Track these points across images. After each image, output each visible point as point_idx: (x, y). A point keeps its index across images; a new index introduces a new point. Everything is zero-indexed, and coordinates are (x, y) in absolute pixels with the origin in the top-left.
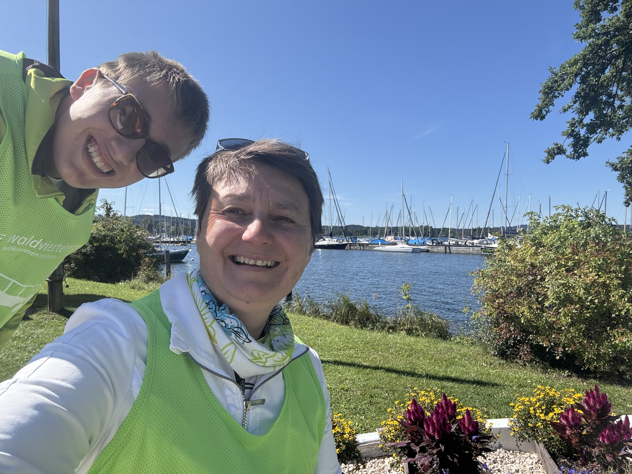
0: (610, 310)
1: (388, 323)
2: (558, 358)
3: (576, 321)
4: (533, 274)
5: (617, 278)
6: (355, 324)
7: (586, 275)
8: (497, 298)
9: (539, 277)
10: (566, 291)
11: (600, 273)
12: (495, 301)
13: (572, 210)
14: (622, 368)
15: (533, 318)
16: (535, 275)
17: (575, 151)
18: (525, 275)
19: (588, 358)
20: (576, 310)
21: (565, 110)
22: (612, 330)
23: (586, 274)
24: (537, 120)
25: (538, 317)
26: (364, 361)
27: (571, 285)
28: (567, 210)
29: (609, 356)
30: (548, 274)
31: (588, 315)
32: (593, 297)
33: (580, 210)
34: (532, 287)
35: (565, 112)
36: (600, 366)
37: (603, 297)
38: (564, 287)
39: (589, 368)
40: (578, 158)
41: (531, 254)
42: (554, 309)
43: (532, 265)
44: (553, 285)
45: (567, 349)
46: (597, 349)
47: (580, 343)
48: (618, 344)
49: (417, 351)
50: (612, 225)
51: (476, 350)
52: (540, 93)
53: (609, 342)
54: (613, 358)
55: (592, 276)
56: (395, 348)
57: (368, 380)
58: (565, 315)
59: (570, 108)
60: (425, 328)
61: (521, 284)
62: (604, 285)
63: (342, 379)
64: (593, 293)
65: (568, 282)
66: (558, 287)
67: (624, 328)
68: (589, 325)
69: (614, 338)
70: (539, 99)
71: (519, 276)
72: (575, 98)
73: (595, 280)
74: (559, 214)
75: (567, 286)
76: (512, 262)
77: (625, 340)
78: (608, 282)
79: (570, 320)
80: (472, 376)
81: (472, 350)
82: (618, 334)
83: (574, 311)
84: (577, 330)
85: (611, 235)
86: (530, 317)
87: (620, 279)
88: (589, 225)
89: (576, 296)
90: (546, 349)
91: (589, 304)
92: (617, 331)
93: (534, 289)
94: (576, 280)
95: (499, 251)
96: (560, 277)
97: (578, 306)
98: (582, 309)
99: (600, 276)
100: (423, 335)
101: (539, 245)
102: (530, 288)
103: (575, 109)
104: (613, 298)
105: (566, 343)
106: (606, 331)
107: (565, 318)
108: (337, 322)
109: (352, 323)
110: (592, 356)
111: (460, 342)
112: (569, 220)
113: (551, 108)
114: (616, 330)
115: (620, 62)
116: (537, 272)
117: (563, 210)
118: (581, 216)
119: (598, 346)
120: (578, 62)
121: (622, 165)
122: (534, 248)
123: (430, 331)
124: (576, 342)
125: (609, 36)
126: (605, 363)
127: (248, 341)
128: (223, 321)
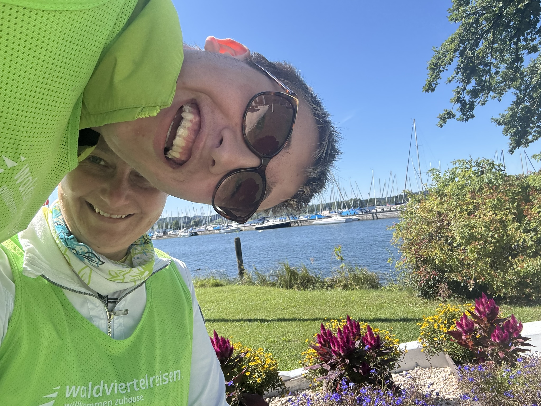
0: (509, 243)
1: (326, 282)
2: (471, 289)
3: (482, 255)
4: (440, 220)
6: (298, 287)
7: (485, 215)
8: (413, 245)
9: (446, 223)
11: (496, 212)
12: (411, 248)
14: (528, 291)
15: (445, 259)
16: (442, 221)
17: (464, 114)
18: (434, 222)
19: (497, 286)
20: (480, 245)
21: (450, 81)
22: (514, 259)
23: (485, 213)
24: (429, 92)
25: (450, 257)
26: (305, 316)
27: (473, 225)
28: (462, 163)
29: (514, 282)
30: (453, 219)
31: (491, 248)
32: (493, 233)
33: (472, 161)
34: (441, 231)
35: (450, 82)
36: (508, 292)
37: (502, 232)
38: (467, 228)
39: (499, 295)
40: (467, 119)
41: (437, 204)
42: (462, 247)
43: (440, 214)
45: (478, 281)
46: (503, 277)
47: (488, 274)
48: (521, 270)
49: (351, 301)
50: (501, 170)
51: (403, 294)
52: (427, 69)
53: (512, 270)
54: (518, 283)
55: (490, 215)
56: (332, 302)
57: (308, 330)
58: (472, 252)
59: (453, 79)
61: (431, 230)
62: (502, 222)
63: (285, 332)
64: (492, 229)
65: (470, 223)
67: (523, 256)
68: (493, 258)
69: (516, 266)
70: (428, 74)
71: (429, 224)
72: (457, 70)
74: (456, 168)
75: (470, 226)
76: (422, 213)
77: (525, 266)
78: (504, 218)
79: (476, 255)
80: (399, 315)
81: (399, 295)
82: (519, 262)
83: (479, 247)
84: (484, 263)
85: (501, 178)
86: (443, 257)
87: (514, 214)
88: (483, 172)
89: (479, 234)
90: (460, 284)
91: (490, 239)
92: (519, 259)
93: (443, 233)
94: (477, 220)
96: (463, 220)
97: (481, 242)
98: (485, 245)
100: (358, 288)
101: (443, 196)
102: (440, 233)
103: (458, 80)
104: (511, 232)
105: (476, 276)
106: (509, 261)
107: (472, 253)
108: (282, 287)
109: (295, 286)
110: (500, 284)
111: (389, 290)
113: (438, 81)
114: (517, 258)
115: (490, 36)
116: (444, 218)
117: (459, 164)
118: (475, 166)
119: (504, 274)
120: (455, 40)
121: (504, 119)
122: (439, 199)
123: (363, 284)
124: (484, 273)
125: (478, 15)
126: (512, 289)
127: (101, 263)
128: (74, 249)
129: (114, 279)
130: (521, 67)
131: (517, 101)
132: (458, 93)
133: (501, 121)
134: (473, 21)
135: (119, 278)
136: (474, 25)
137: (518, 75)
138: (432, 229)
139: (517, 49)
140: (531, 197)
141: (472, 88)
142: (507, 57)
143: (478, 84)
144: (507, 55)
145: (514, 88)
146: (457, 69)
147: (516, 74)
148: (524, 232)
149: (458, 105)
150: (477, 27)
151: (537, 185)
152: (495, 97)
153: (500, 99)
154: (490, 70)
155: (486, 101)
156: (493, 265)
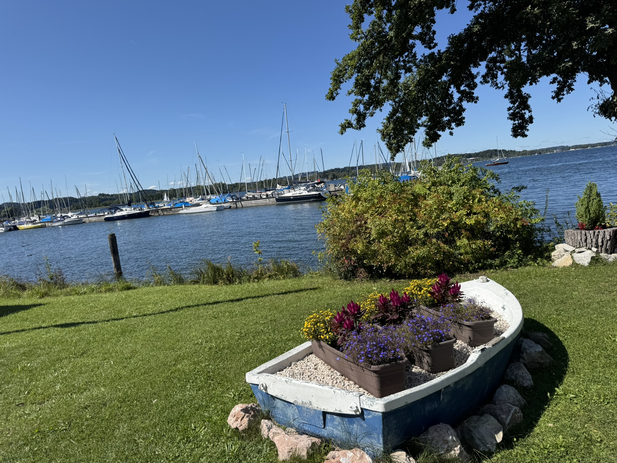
0: (407, 237)
5: (408, 215)
7: (391, 216)
8: (341, 240)
9: (363, 222)
10: (382, 228)
12: (339, 242)
15: (365, 249)
16: (360, 221)
17: (358, 124)
30: (368, 219)
35: (350, 94)
38: (380, 226)
40: (360, 128)
42: (377, 241)
44: (374, 225)
45: (388, 264)
52: (331, 79)
55: (395, 216)
59: (353, 92)
61: (354, 228)
62: (403, 221)
70: (331, 84)
72: (355, 85)
73: (396, 219)
76: (343, 214)
77: (419, 252)
78: (404, 218)
89: (388, 230)
91: (396, 234)
92: (413, 248)
94: (386, 220)
97: (391, 236)
99: (398, 216)
100: (281, 278)
102: (359, 230)
103: (356, 93)
104: (408, 228)
109: (220, 282)
113: (339, 91)
116: (361, 218)
120: (355, 57)
121: (387, 131)
130: (398, 83)
131: (392, 111)
132: (355, 105)
139: (397, 68)
140: (419, 203)
141: (366, 101)
142: (389, 73)
143: (371, 98)
145: (391, 100)
147: (394, 89)
149: (355, 116)
151: (422, 193)
153: (381, 109)
155: (374, 113)
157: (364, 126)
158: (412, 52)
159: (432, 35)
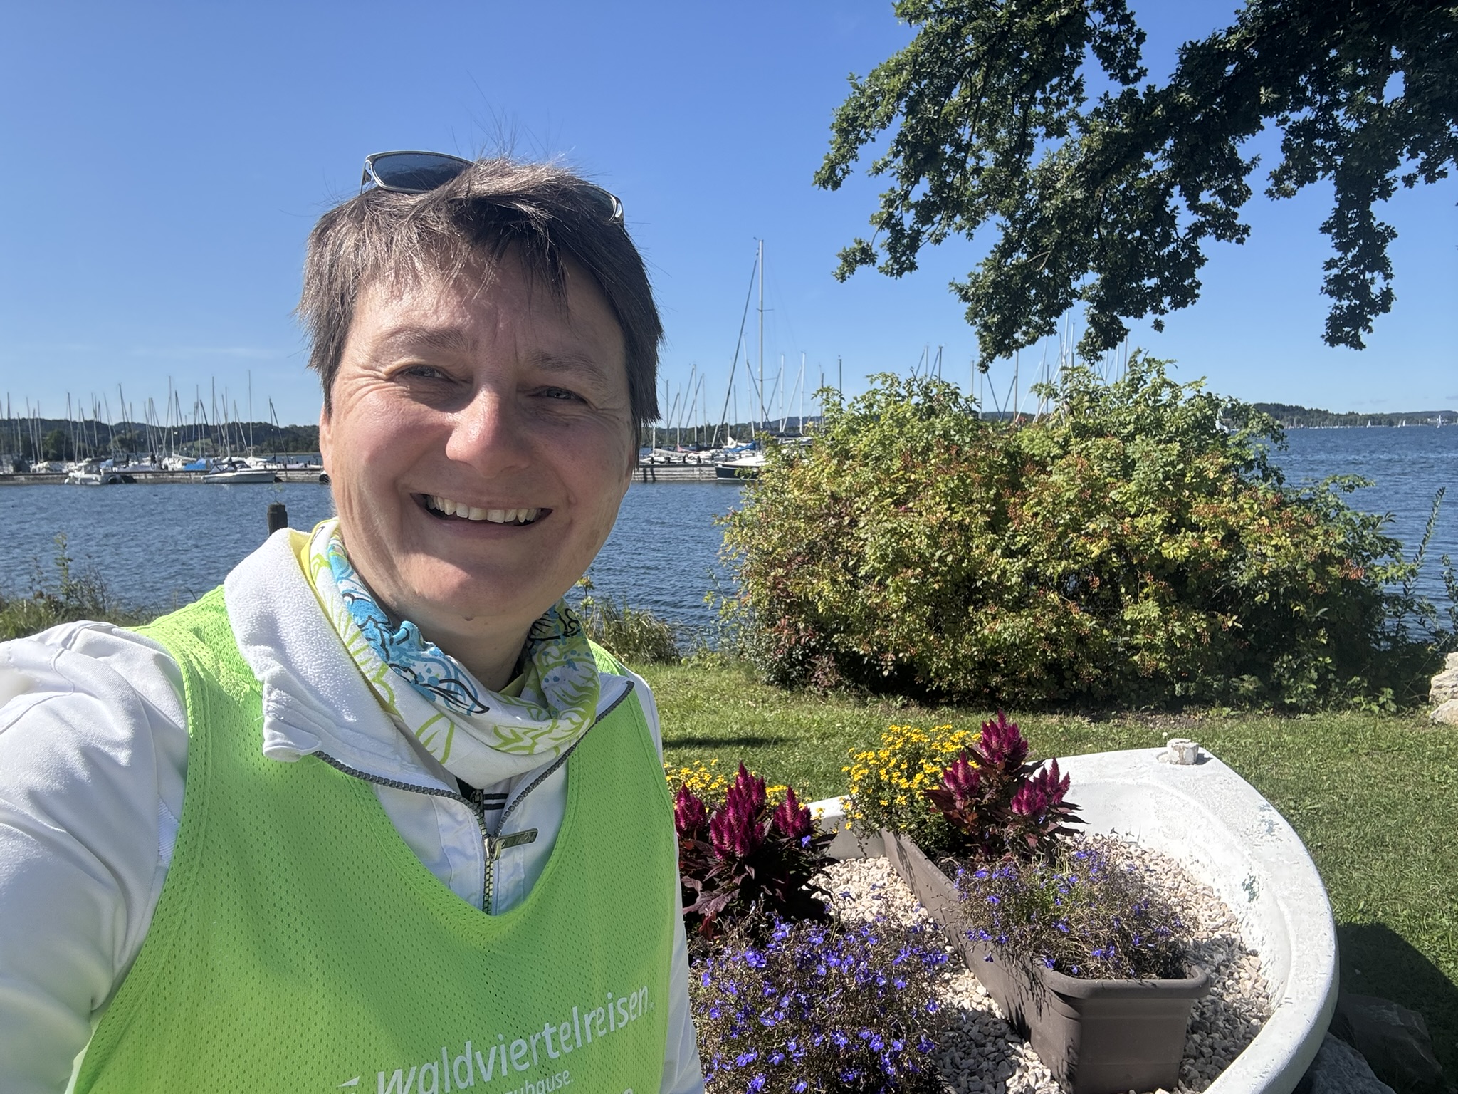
0: (971, 578)
2: (886, 673)
3: (916, 600)
4: (836, 513)
5: (983, 512)
7: (929, 509)
8: (773, 566)
9: (847, 520)
10: (898, 544)
11: (953, 505)
12: (768, 574)
13: (900, 383)
14: (995, 680)
15: (839, 602)
16: (839, 516)
17: (896, 260)
18: (822, 516)
19: (938, 668)
20: (916, 578)
21: (877, 170)
22: (977, 612)
23: (931, 507)
24: (826, 188)
25: (849, 598)
27: (904, 531)
28: (890, 382)
29: (972, 660)
30: (863, 512)
31: (936, 586)
32: (943, 552)
33: (915, 383)
34: (833, 540)
35: (876, 173)
36: (958, 682)
37: (961, 551)
38: (892, 537)
39: (939, 687)
40: (900, 273)
41: (830, 473)
42: (877, 579)
43: (834, 496)
44: (873, 533)
45: (901, 655)
46: (953, 648)
47: (923, 641)
48: (987, 636)
50: (972, 412)
51: (732, 676)
52: (832, 129)
53: (972, 635)
54: (979, 663)
55: (941, 511)
58: (898, 590)
59: (885, 166)
60: (627, 644)
61: (815, 535)
62: (962, 527)
64: (943, 544)
65: (900, 525)
66: (883, 537)
67: (995, 606)
68: (935, 606)
69: (981, 626)
70: (831, 143)
71: (810, 520)
72: (897, 146)
73: (945, 519)
74: (875, 392)
75: (897, 533)
76: (796, 493)
77: (999, 627)
78: (968, 520)
79: (905, 599)
80: (734, 729)
81: (725, 679)
82: (986, 618)
83: (912, 581)
84: (917, 616)
85: (972, 430)
86: (835, 599)
87: (988, 513)
88: (931, 412)
89: (915, 552)
90: (863, 660)
91: (937, 564)
92: (986, 613)
93: (839, 543)
94: (913, 521)
95: (768, 471)
96: (885, 518)
97: (918, 570)
98: (925, 577)
99: (953, 511)
101: (845, 455)
102: (832, 543)
103: (894, 170)
104: (977, 552)
105: (899, 645)
106: (967, 614)
107: (897, 595)
110: (944, 664)
111: (699, 665)
112: (895, 403)
113: (852, 164)
114: (983, 610)
115: (978, 76)
116: (843, 510)
117: (883, 383)
118: (918, 395)
119: (955, 643)
120: (903, 69)
121: (977, 289)
122: (835, 461)
123: (637, 649)
124: (916, 639)
125: (961, 18)
126: (966, 675)
127: (480, 709)
128: (406, 669)
129: (508, 747)
130: (1025, 165)
131: (1003, 245)
132: (890, 203)
133: (971, 292)
134: (950, 31)
135: (521, 744)
136: (949, 41)
137: (1017, 184)
138: (816, 533)
139: (1025, 122)
140: (1023, 480)
141: (922, 198)
142: (1002, 134)
143: (937, 191)
144: (1002, 131)
145: (1003, 214)
146: (898, 142)
147: (1012, 180)
148: (1004, 555)
149: (886, 234)
150: (955, 47)
151: (1037, 452)
152: (961, 228)
153: (972, 235)
154: (964, 161)
155: (945, 236)
156: (934, 625)
157: (912, 267)
158: (1070, 78)
159: (1134, 46)
